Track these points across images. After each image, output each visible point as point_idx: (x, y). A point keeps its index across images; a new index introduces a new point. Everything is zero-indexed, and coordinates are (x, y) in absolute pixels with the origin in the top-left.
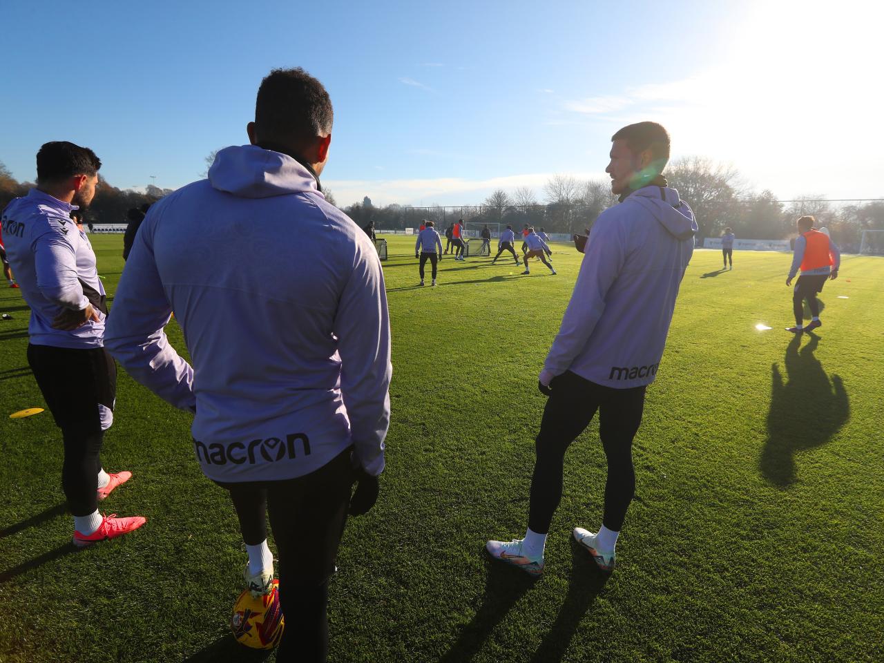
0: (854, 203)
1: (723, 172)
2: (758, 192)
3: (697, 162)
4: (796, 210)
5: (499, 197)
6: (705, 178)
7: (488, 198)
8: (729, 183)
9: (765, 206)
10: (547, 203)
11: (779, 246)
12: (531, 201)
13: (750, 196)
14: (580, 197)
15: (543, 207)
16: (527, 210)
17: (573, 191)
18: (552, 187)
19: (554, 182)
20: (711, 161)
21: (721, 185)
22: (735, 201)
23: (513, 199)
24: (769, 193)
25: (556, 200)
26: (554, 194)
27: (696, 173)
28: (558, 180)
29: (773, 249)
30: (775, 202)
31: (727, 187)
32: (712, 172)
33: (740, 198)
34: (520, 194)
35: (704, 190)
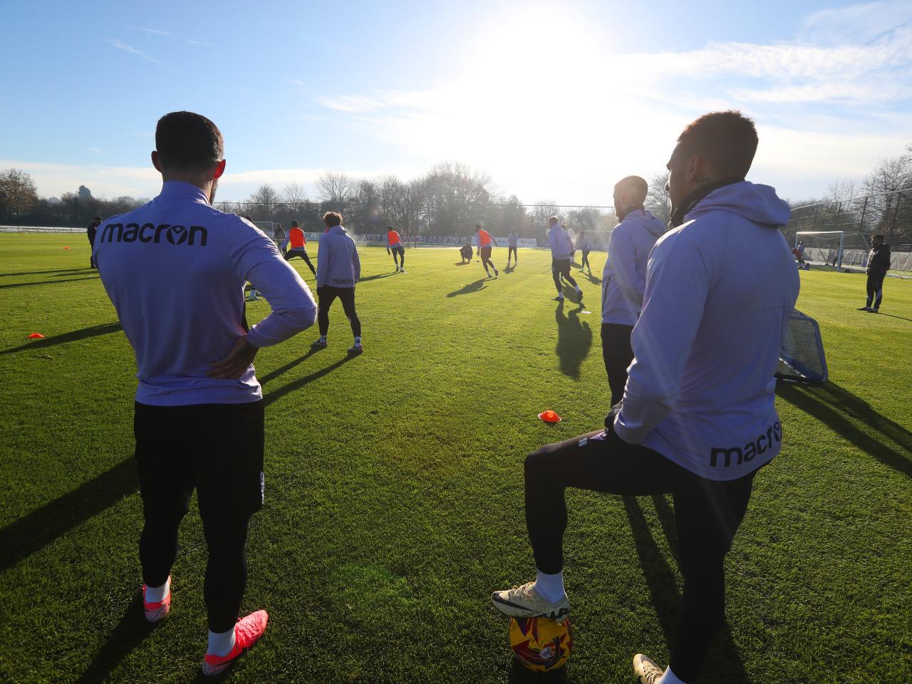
0: (575, 209)
1: (480, 178)
2: (507, 197)
3: (458, 167)
4: (537, 213)
5: (266, 193)
6: (466, 182)
7: (253, 194)
8: (486, 187)
9: (513, 208)
10: (320, 201)
11: (528, 243)
12: (303, 199)
13: (501, 199)
14: (354, 195)
15: (316, 205)
16: (300, 208)
17: (346, 189)
18: (324, 184)
19: (325, 178)
20: (469, 168)
21: (479, 189)
22: (491, 203)
23: (282, 194)
24: (514, 197)
25: (329, 198)
26: (326, 191)
27: (458, 177)
28: (330, 177)
29: (524, 246)
30: (520, 206)
31: (484, 192)
32: (471, 176)
33: (495, 200)
34: (289, 191)
35: (466, 193)
